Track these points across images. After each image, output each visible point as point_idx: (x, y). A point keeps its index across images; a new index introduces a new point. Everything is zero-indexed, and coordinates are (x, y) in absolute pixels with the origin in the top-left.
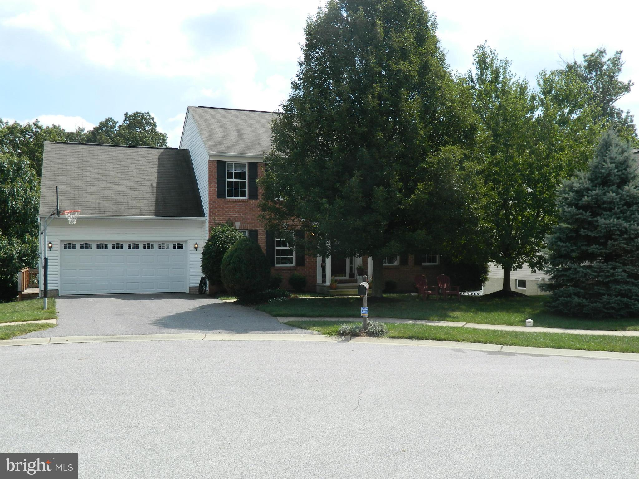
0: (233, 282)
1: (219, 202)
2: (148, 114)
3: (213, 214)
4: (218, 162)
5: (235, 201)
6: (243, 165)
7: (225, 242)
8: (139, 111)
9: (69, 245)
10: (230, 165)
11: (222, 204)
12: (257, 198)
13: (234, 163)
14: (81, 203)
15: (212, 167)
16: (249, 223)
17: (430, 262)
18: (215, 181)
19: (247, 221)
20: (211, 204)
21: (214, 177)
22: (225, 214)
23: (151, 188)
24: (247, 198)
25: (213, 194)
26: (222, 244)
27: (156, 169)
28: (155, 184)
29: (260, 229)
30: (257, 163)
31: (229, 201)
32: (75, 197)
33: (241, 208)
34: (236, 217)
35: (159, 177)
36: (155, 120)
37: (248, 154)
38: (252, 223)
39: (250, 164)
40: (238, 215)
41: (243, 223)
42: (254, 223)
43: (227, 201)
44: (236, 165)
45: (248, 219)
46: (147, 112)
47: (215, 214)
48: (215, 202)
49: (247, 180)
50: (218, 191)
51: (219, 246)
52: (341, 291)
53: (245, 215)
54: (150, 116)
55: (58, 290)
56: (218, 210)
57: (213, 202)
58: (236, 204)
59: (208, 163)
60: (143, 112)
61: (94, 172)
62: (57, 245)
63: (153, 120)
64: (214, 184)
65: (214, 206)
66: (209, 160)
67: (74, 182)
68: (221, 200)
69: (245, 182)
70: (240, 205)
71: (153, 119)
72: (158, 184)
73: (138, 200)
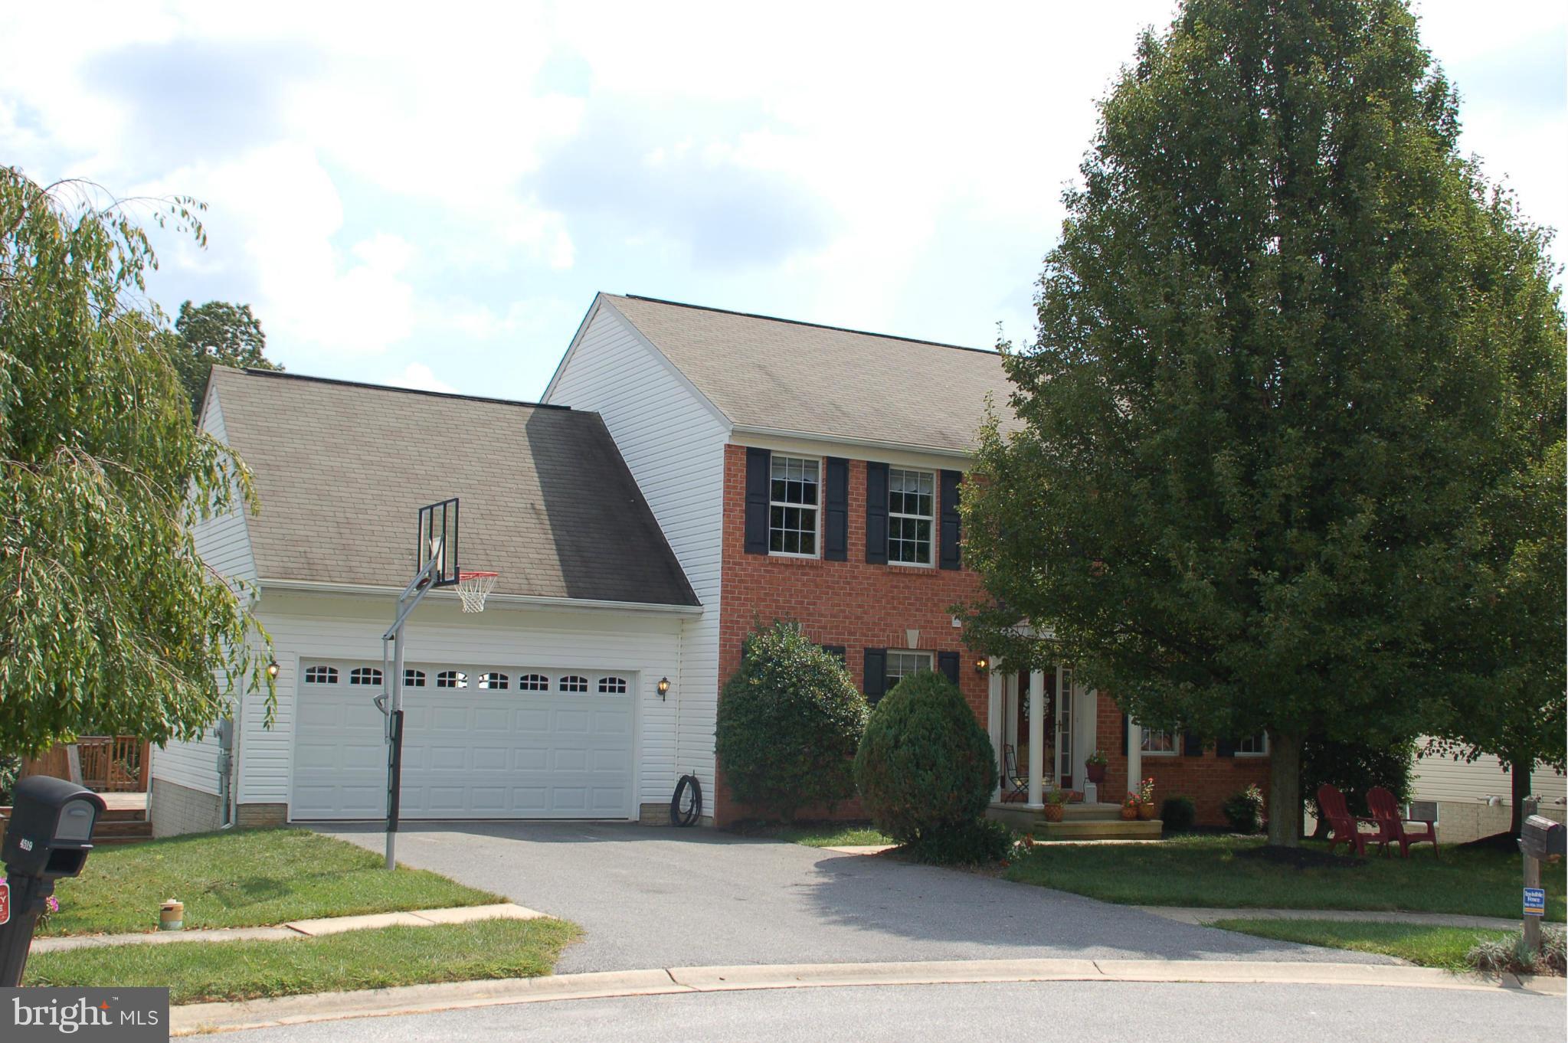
0: (909, 797)
1: (749, 564)
2: (245, 310)
3: (733, 598)
4: (752, 452)
5: (791, 564)
6: (812, 465)
7: (800, 680)
8: (222, 301)
9: (321, 674)
10: (781, 463)
11: (755, 570)
12: (845, 559)
13: (788, 456)
14: (364, 548)
15: (735, 464)
16: (825, 627)
17: (1250, 750)
18: (741, 506)
19: (820, 621)
20: (729, 569)
21: (739, 494)
22: (764, 600)
23: (534, 516)
24: (818, 555)
25: (737, 540)
26: (794, 685)
27: (530, 462)
28: (541, 505)
29: (849, 646)
30: (847, 461)
31: (775, 563)
32: (342, 531)
33: (803, 585)
34: (793, 608)
35: (544, 485)
36: (262, 328)
37: (824, 431)
38: (831, 628)
39: (831, 462)
40: (797, 602)
41: (808, 626)
42: (837, 627)
43: (770, 563)
44: (795, 464)
45: (822, 615)
46: (242, 305)
47: (739, 599)
48: (740, 564)
49: (818, 508)
50: (747, 535)
51: (783, 691)
52: (1076, 827)
53: (815, 604)
54: (249, 316)
55: (286, 805)
56: (745, 588)
57: (735, 564)
58: (794, 574)
59: (722, 453)
60: (233, 304)
61: (372, 463)
62: (290, 674)
63: (256, 327)
64: (737, 513)
65: (736, 575)
66: (728, 446)
67: (327, 488)
68: (755, 559)
69: (814, 511)
70: (804, 574)
71: (256, 325)
72: (549, 506)
73: (512, 549)
